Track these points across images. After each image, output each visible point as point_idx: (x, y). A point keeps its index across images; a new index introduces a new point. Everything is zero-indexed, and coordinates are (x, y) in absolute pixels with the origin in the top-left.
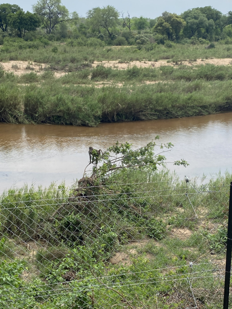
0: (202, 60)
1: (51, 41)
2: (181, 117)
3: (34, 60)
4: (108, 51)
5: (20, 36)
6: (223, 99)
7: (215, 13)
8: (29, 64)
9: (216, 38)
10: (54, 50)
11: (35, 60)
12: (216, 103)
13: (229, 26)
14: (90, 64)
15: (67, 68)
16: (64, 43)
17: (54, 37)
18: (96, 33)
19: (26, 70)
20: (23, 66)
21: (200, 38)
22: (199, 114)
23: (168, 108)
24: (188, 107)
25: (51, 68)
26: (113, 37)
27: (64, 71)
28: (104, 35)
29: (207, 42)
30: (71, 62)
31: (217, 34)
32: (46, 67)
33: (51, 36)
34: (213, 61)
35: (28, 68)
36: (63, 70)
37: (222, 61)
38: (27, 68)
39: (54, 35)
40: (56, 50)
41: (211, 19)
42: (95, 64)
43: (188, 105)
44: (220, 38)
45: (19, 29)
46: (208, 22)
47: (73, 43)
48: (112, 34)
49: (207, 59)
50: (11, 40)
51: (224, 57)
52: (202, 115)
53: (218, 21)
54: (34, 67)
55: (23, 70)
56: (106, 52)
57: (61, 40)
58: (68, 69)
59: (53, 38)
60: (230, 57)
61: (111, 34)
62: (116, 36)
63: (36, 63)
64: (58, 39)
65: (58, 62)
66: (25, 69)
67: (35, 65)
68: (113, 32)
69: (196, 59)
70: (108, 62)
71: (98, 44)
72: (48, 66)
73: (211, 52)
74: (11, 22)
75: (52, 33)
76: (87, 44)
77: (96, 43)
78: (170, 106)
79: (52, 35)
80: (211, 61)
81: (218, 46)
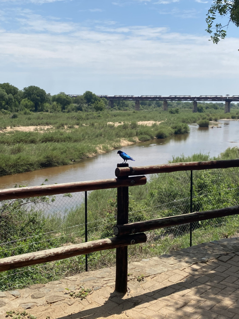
0: (11, 128)
2: (13, 174)
6: (44, 158)
7: (12, 88)
9: (15, 109)
12: (39, 161)
13: (24, 99)
21: (2, 110)
22: (27, 170)
23: (2, 167)
24: (18, 165)
29: (8, 112)
31: (16, 106)
34: (20, 128)
37: (28, 128)
41: (10, 93)
43: (18, 163)
44: (19, 109)
46: (7, 96)
49: (15, 127)
51: (28, 125)
52: (29, 171)
53: (16, 95)
60: (33, 125)
69: (6, 127)
73: (16, 121)
78: (4, 165)
80: (19, 129)
81: (20, 116)
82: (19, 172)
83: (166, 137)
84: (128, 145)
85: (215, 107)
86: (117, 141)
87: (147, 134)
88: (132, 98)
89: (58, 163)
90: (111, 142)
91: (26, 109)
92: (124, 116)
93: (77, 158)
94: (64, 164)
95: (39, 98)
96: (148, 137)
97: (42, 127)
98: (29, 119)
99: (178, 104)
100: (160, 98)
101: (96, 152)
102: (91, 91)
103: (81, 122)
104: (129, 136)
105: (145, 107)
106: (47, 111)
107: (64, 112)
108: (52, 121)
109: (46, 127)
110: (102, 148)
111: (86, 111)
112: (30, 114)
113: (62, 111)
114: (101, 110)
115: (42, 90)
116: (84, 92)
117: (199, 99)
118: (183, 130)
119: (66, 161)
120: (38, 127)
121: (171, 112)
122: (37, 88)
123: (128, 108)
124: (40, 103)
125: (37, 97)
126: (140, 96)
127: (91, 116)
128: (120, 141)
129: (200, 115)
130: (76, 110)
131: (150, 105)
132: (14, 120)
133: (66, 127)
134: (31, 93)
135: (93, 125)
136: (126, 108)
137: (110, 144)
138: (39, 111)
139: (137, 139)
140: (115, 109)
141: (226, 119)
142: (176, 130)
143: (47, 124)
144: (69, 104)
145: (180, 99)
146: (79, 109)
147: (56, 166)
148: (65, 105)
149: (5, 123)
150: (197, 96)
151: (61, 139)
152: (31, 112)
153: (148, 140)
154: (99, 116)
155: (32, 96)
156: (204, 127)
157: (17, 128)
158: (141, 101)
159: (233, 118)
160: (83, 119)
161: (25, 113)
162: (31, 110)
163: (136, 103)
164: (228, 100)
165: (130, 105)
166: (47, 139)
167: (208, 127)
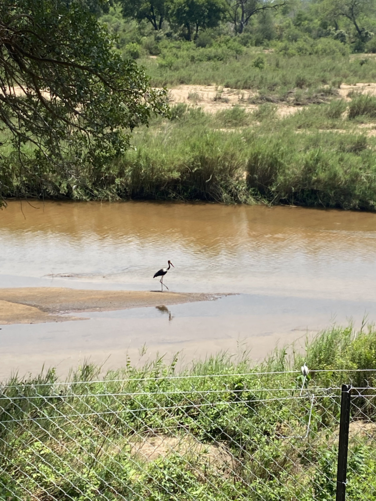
1: (245, 47)
3: (224, 84)
4: (362, 64)
5: (187, 38)
8: (217, 90)
10: (258, 63)
11: (227, 83)
14: (335, 89)
15: (292, 97)
16: (270, 50)
17: (250, 38)
18: (330, 30)
19: (215, 102)
20: (208, 94)
25: (261, 99)
26: (366, 36)
27: (285, 104)
28: (346, 33)
30: (297, 86)
32: (251, 97)
33: (244, 36)
35: (217, 99)
36: (284, 102)
38: (215, 99)
39: (251, 35)
40: (261, 64)
42: (344, 90)
45: (187, 25)
47: (288, 49)
48: (363, 29)
50: (173, 45)
54: (229, 97)
55: (208, 103)
56: (358, 65)
57: (265, 44)
58: (294, 100)
59: (249, 41)
61: (360, 30)
62: (372, 33)
63: (229, 89)
64: (258, 43)
65: (272, 87)
66: (212, 101)
67: (229, 93)
68: (365, 27)
70: (369, 85)
71: (338, 50)
72: (255, 94)
74: (173, 11)
75: (246, 31)
76: (315, 50)
77: (334, 48)
79: (246, 34)
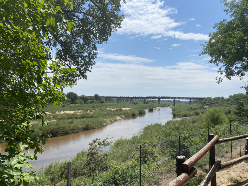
0: (63, 112)
2: (72, 134)
43: (74, 129)
51: (71, 110)
52: (79, 132)
60: (73, 110)
69: (61, 111)
73: (65, 108)
78: (68, 129)
81: (66, 106)
82: (75, 133)
83: (136, 115)
84: (120, 119)
85: (153, 101)
86: (115, 117)
87: (128, 114)
88: (116, 97)
89: (91, 128)
90: (112, 118)
91: (68, 103)
92: (113, 105)
93: (99, 126)
94: (94, 128)
95: (74, 97)
96: (128, 115)
97: (78, 111)
98: (70, 107)
99: (136, 100)
100: (129, 97)
101: (107, 123)
102: (97, 94)
103: (95, 109)
104: (120, 115)
105: (121, 101)
106: (77, 104)
107: (86, 104)
108: (82, 108)
109: (79, 111)
110: (109, 120)
111: (95, 103)
112: (70, 105)
113: (84, 103)
114: (103, 103)
115: (76, 94)
116: (94, 95)
117: (146, 98)
118: (143, 112)
119: (95, 127)
120: (76, 111)
121: (134, 104)
122: (73, 93)
123: (114, 102)
124: (74, 100)
125: (73, 97)
126: (119, 96)
127: (99, 106)
128: (116, 117)
129: (148, 105)
130: (91, 103)
131: (123, 100)
132: (63, 108)
133: (88, 111)
134: (70, 95)
135: (101, 110)
136: (113, 102)
137: (112, 119)
138: (74, 104)
139: (123, 116)
140: (108, 102)
141: (159, 107)
142: (140, 112)
143: (80, 110)
144: (88, 100)
145: (138, 98)
146: (92, 102)
147: (90, 129)
148: (86, 101)
149: (60, 109)
150: (145, 97)
151: (89, 116)
152: (70, 104)
153: (128, 117)
154: (103, 106)
155: (71, 97)
156: (151, 110)
157: (66, 112)
158: (120, 99)
159: (162, 106)
160: (95, 107)
161: (68, 105)
162: (70, 103)
163: (118, 100)
164: (159, 99)
165: (114, 100)
166: (83, 117)
167: (153, 111)
